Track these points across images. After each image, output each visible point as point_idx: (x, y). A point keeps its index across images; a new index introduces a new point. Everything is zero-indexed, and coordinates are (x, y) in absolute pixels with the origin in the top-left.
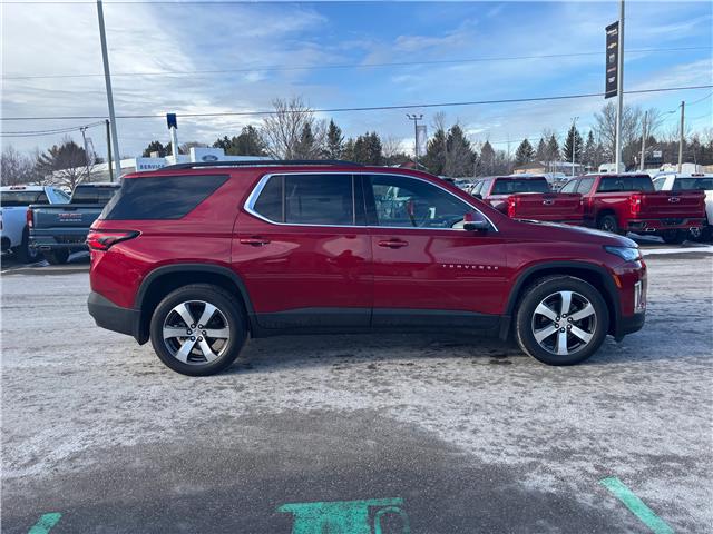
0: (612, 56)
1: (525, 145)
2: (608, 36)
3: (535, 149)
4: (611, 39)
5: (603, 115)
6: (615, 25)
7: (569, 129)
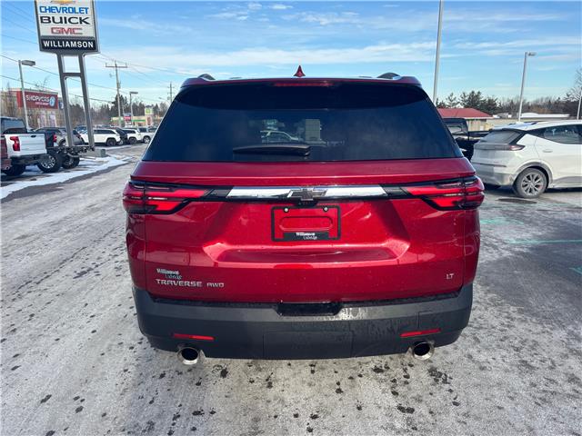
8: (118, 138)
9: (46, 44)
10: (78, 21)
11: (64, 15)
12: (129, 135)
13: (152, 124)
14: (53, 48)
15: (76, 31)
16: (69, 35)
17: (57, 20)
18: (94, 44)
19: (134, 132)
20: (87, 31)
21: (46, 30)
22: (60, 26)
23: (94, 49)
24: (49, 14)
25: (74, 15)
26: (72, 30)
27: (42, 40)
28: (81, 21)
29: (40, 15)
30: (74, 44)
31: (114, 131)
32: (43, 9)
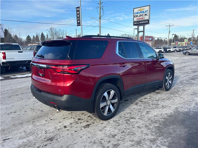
0: (78, 15)
1: (28, 37)
2: (77, 10)
3: (32, 38)
4: (77, 11)
5: (50, 31)
6: (79, 7)
7: (41, 33)
8: (163, 50)
9: (135, 23)
10: (144, 15)
11: (140, 14)
12: (168, 50)
13: (187, 45)
14: (137, 24)
15: (143, 18)
16: (141, 20)
17: (139, 16)
18: (148, 22)
19: (170, 48)
20: (146, 18)
21: (135, 19)
22: (139, 17)
23: (148, 23)
24: (137, 15)
25: (144, 13)
26: (142, 18)
27: (134, 22)
28: (145, 15)
29: (134, 15)
30: (142, 22)
31: (162, 48)
32: (135, 13)
